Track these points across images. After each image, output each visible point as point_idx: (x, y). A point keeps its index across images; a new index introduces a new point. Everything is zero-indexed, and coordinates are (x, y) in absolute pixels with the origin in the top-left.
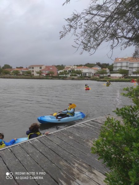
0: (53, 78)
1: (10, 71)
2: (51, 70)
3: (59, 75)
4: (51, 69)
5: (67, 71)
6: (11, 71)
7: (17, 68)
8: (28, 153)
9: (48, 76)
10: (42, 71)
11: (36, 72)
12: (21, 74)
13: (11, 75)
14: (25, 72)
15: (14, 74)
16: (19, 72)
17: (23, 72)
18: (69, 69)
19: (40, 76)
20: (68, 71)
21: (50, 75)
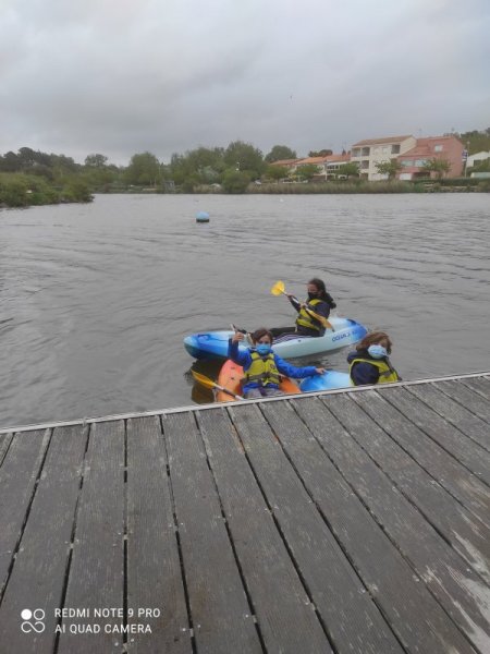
0: (444, 185)
1: (288, 166)
2: (437, 153)
3: (469, 174)
4: (438, 148)
6: (291, 167)
7: (312, 155)
8: (345, 428)
9: (424, 178)
10: (399, 161)
11: (379, 166)
12: (324, 176)
13: (290, 180)
14: (337, 167)
15: (302, 179)
16: (317, 171)
17: (331, 167)
19: (389, 180)
21: (429, 174)
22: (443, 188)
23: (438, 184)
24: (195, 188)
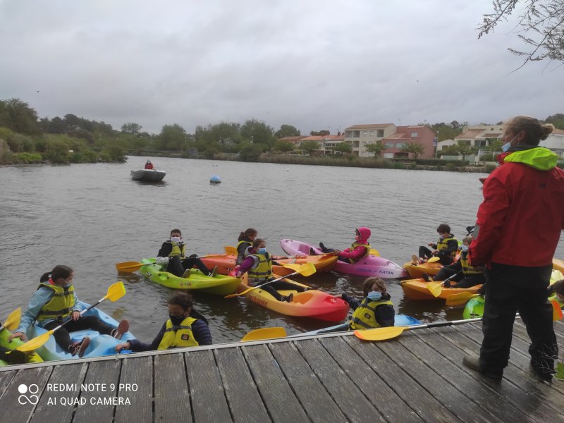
0: (420, 164)
1: (294, 142)
3: (439, 156)
4: (414, 135)
5: (469, 143)
6: (296, 143)
7: (313, 134)
8: (340, 366)
9: (403, 158)
11: (367, 146)
12: (323, 152)
13: (295, 153)
14: (333, 145)
15: (305, 153)
16: (318, 147)
17: (328, 144)
18: (480, 137)
19: (375, 157)
20: (473, 143)
21: (407, 155)
22: (419, 166)
23: (414, 163)
24: (215, 155)
